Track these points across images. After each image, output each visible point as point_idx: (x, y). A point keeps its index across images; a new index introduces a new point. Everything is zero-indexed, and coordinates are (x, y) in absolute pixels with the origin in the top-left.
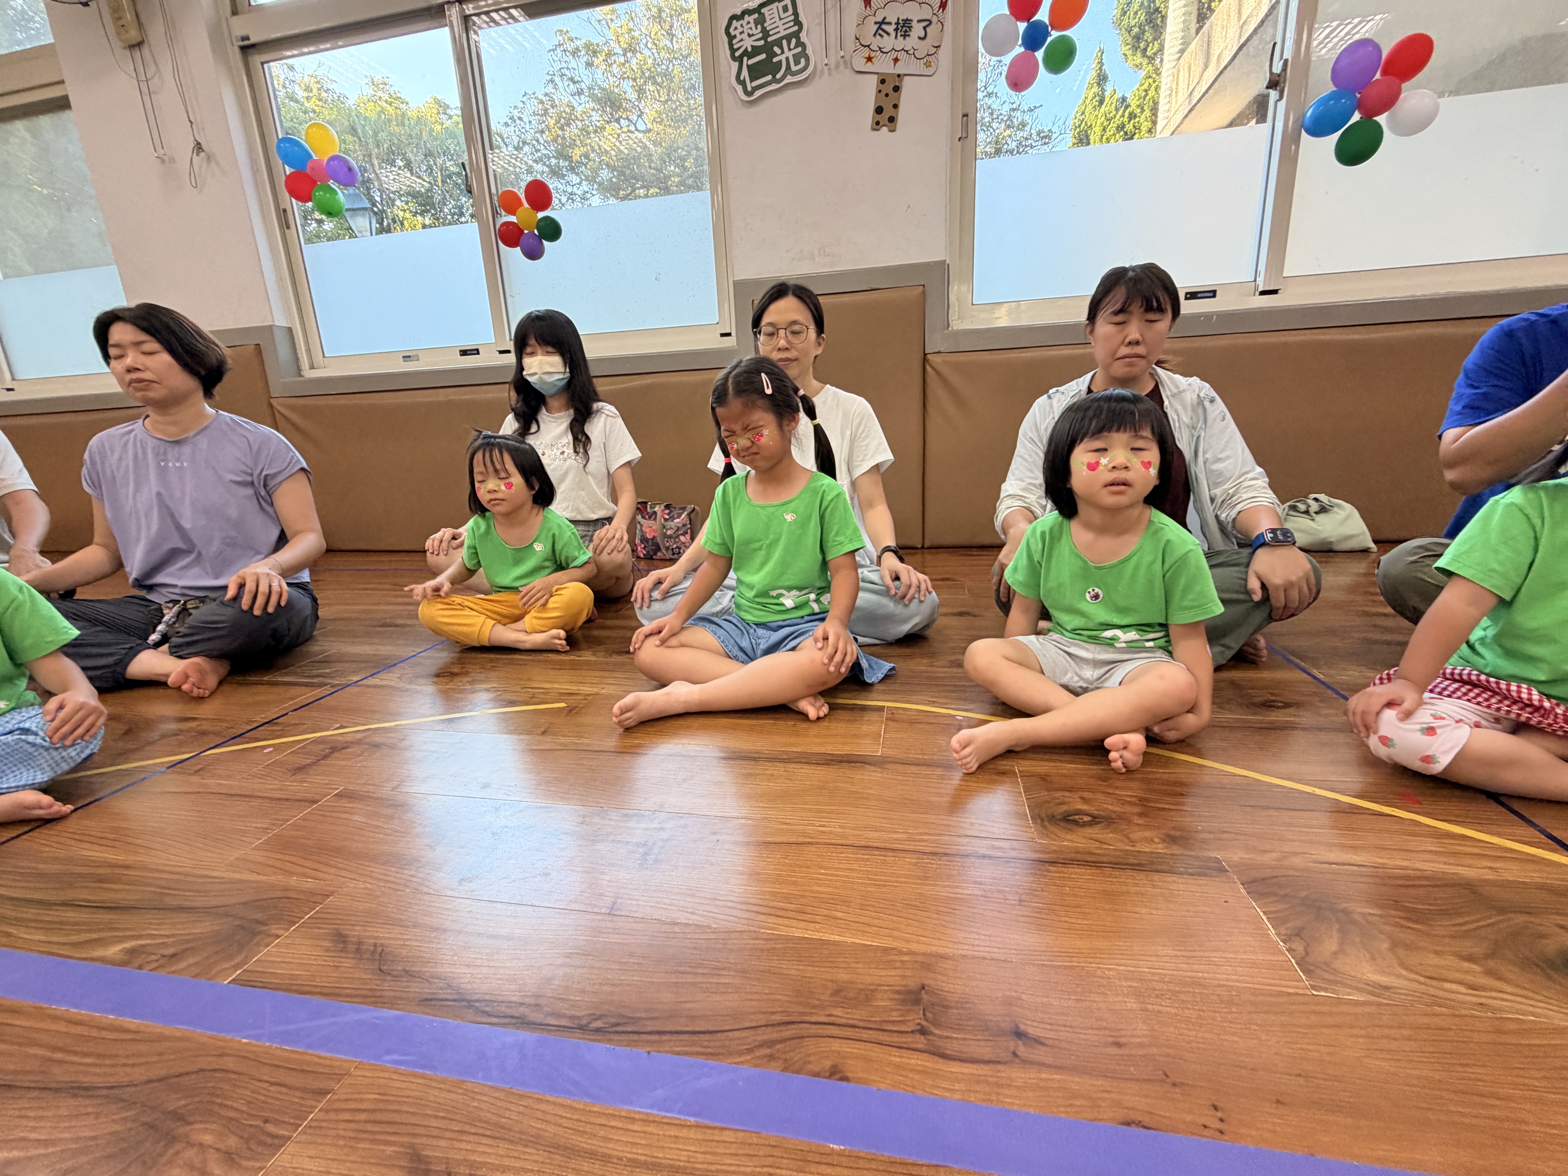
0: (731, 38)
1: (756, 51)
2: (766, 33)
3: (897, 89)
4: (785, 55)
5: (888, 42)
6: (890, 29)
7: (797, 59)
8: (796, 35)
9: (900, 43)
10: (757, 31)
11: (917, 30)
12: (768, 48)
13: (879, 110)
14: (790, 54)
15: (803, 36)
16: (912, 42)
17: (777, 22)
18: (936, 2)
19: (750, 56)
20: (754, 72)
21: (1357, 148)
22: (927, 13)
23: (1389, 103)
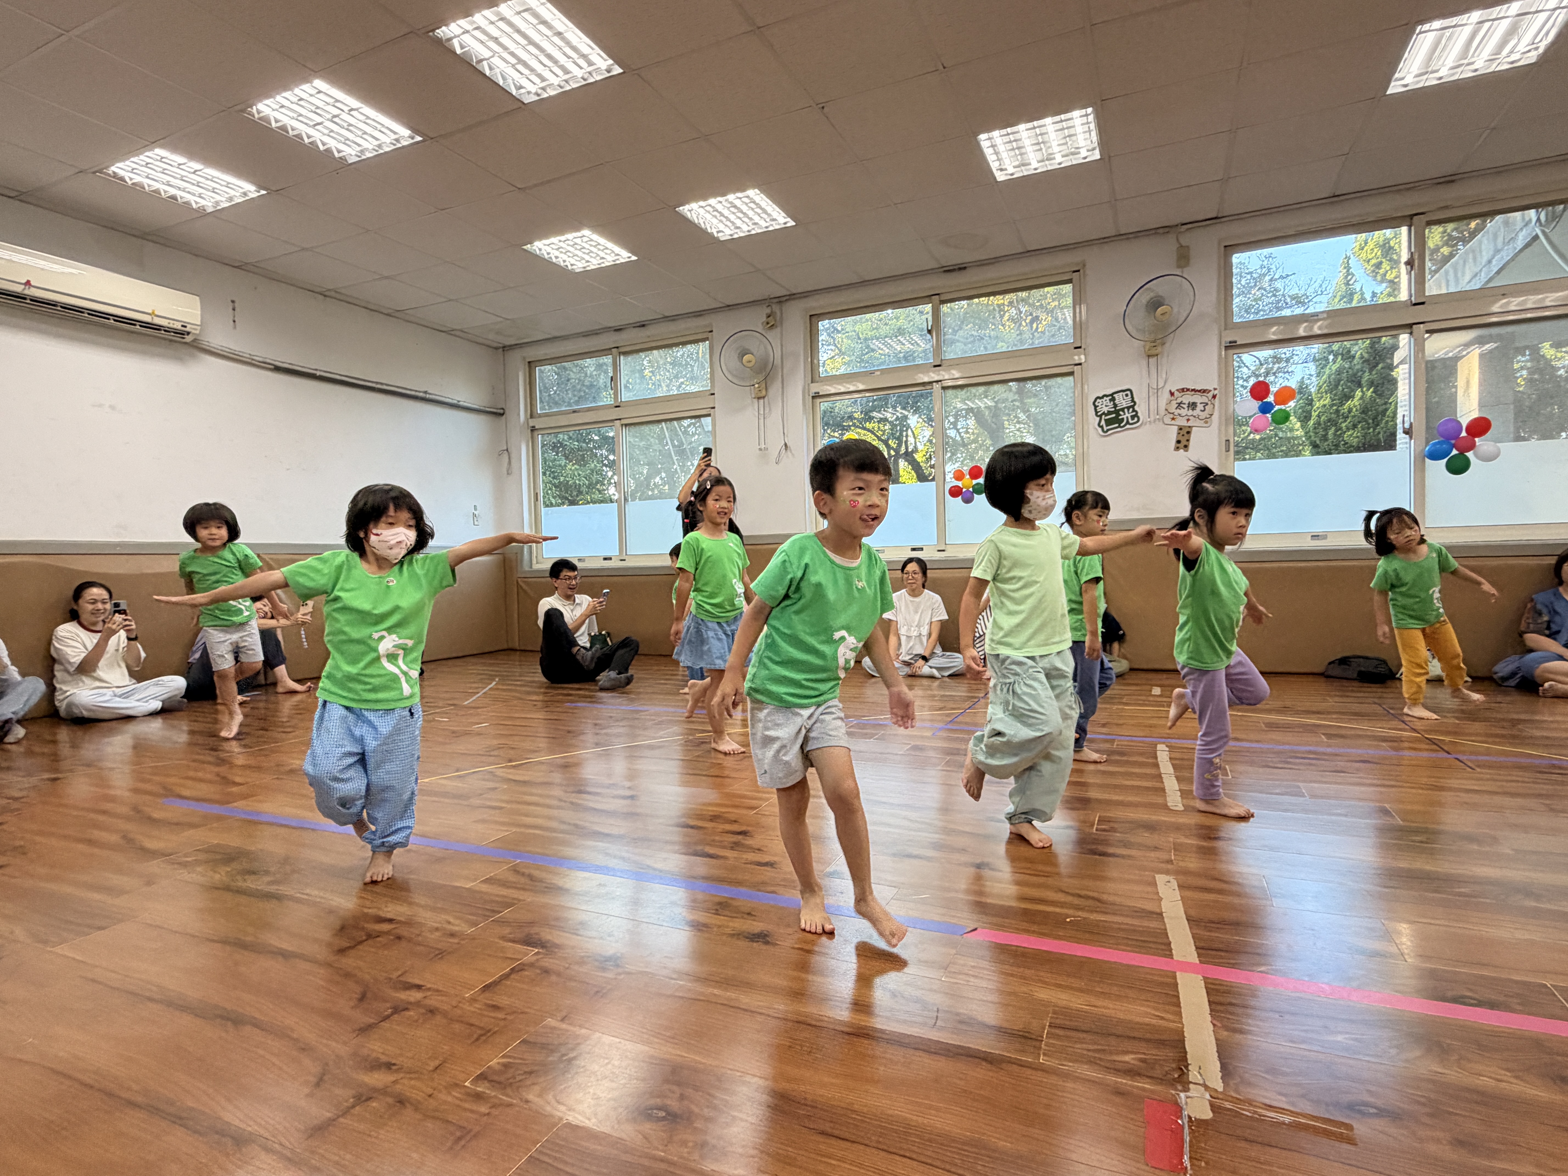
0: (1096, 407)
1: (1109, 413)
2: (1115, 406)
3: (1188, 433)
4: (1126, 415)
5: (1183, 412)
6: (1185, 406)
7: (1133, 417)
8: (1133, 407)
9: (1190, 412)
10: (1111, 404)
11: (1200, 407)
12: (1117, 412)
13: (1179, 442)
14: (1129, 415)
15: (1136, 408)
16: (1197, 412)
17: (1122, 401)
18: (1210, 395)
19: (1106, 415)
20: (1108, 422)
21: (1458, 467)
22: (1205, 400)
23: (1472, 447)
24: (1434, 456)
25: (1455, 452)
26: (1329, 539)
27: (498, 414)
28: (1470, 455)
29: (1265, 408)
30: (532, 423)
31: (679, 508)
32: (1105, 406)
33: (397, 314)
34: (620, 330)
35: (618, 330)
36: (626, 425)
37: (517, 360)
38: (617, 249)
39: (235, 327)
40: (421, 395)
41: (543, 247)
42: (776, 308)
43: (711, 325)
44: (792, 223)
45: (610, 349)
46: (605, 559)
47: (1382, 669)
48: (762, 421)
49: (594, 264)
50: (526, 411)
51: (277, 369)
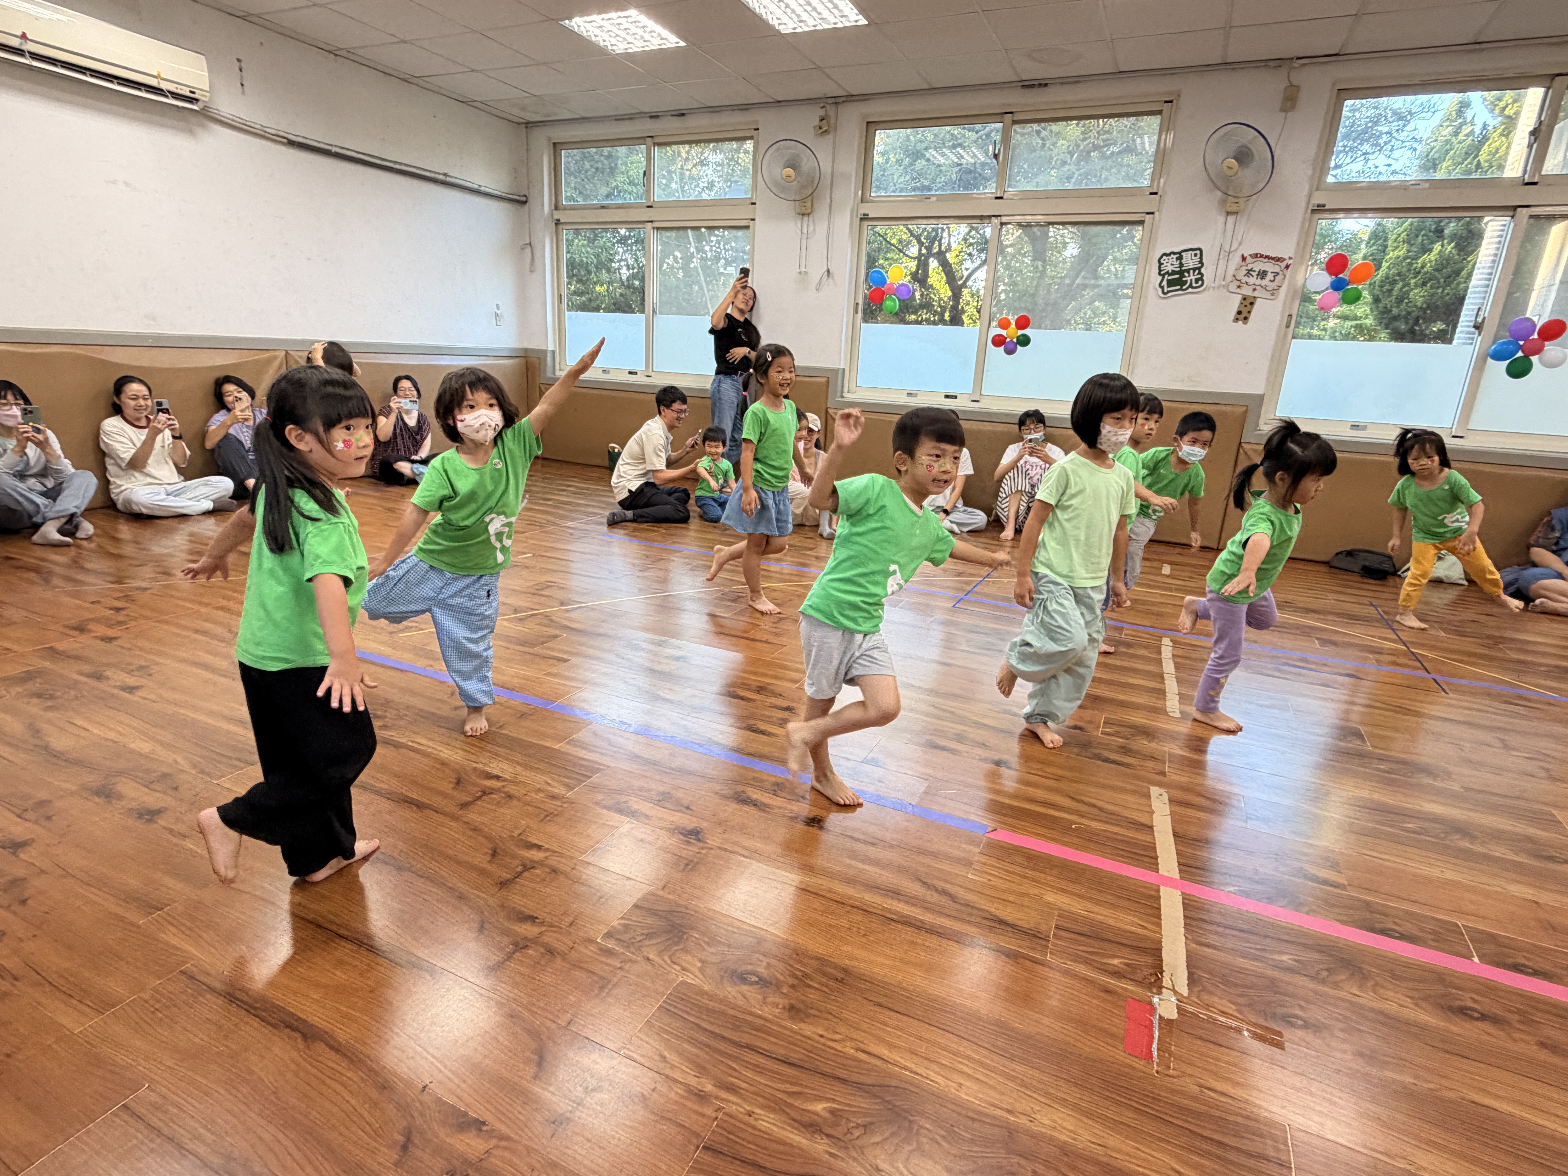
0: (1160, 264)
1: (1174, 273)
2: (1181, 265)
3: (1252, 304)
4: (1191, 278)
5: (1252, 280)
6: (1254, 274)
7: (1197, 281)
8: (1199, 269)
9: (1259, 282)
10: (1177, 263)
11: (1270, 276)
12: (1181, 273)
13: (1239, 313)
14: (1193, 278)
15: (1203, 270)
16: (1266, 282)
17: (1190, 261)
18: (1284, 264)
19: (1170, 274)
20: (1170, 283)
21: (1518, 370)
22: (1277, 269)
23: (1538, 351)
24: (1498, 356)
25: (1520, 354)
26: (1368, 431)
27: (521, 202)
28: (1534, 359)
29: (1338, 286)
30: (557, 215)
31: (712, 331)
32: (1170, 265)
33: (415, 80)
34: (657, 117)
35: (654, 117)
36: (658, 229)
37: (541, 139)
38: (666, 33)
39: (243, 92)
40: (441, 177)
41: (582, 24)
42: (831, 110)
43: (757, 122)
44: (863, 22)
45: (644, 138)
46: (630, 373)
47: (1386, 566)
48: (804, 242)
49: (637, 47)
50: (550, 200)
51: (291, 143)
